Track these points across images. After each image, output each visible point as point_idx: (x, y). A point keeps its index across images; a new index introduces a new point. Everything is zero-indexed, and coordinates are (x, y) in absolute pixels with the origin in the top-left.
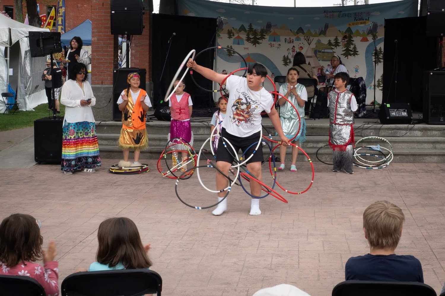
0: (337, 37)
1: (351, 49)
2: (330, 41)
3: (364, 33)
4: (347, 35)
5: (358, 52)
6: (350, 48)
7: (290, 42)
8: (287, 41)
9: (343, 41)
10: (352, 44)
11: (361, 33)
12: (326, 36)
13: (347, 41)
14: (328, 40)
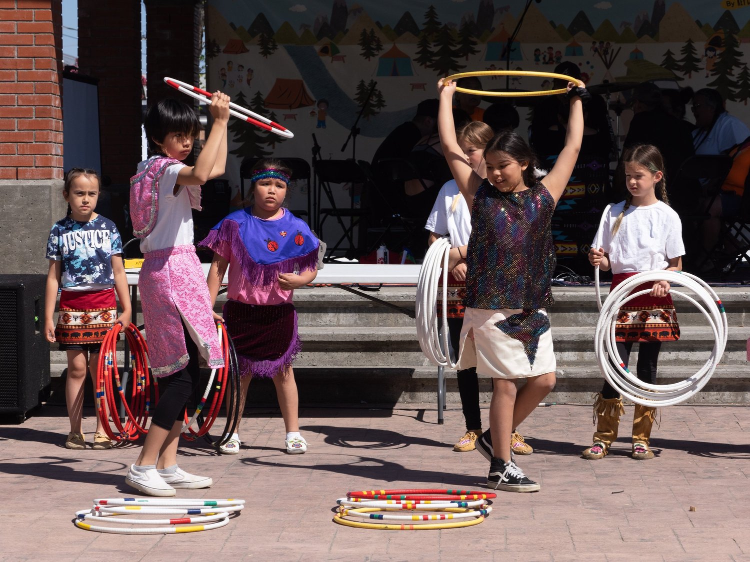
0: (690, 42)
1: (734, 79)
2: (669, 53)
4: (722, 36)
6: (730, 78)
7: (551, 59)
8: (541, 58)
9: (710, 54)
10: (738, 64)
12: (657, 41)
13: (720, 55)
14: (665, 51)
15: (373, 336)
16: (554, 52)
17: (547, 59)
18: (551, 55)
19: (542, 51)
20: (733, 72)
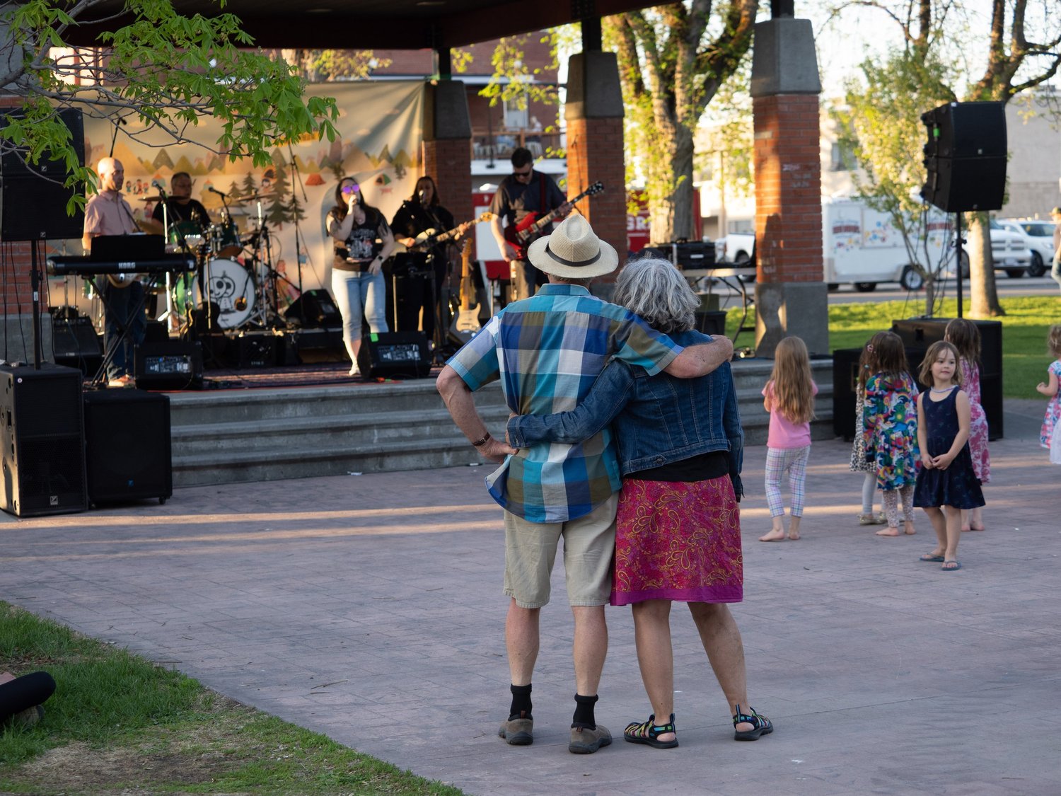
0: (250, 174)
1: (286, 205)
2: (234, 184)
3: (312, 163)
4: (274, 170)
5: (302, 211)
6: (282, 204)
7: (140, 190)
8: (132, 189)
9: (266, 184)
10: (288, 193)
11: (306, 164)
12: (224, 173)
13: (274, 185)
14: (231, 183)
15: (339, 423)
16: (142, 183)
17: (137, 190)
18: (140, 186)
19: (132, 183)
20: (285, 199)
